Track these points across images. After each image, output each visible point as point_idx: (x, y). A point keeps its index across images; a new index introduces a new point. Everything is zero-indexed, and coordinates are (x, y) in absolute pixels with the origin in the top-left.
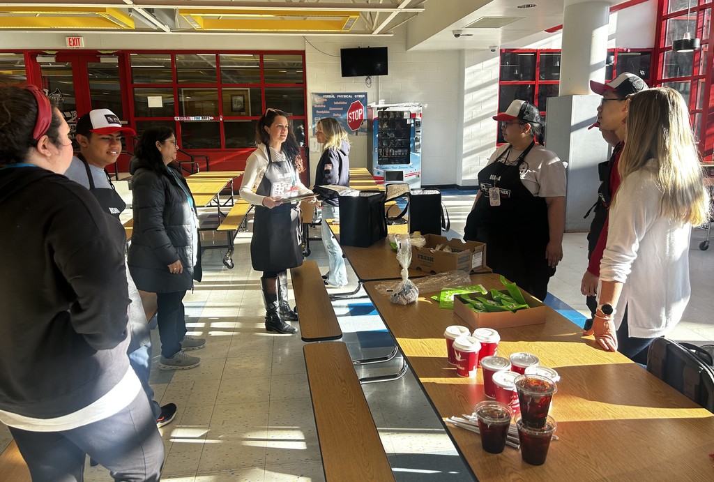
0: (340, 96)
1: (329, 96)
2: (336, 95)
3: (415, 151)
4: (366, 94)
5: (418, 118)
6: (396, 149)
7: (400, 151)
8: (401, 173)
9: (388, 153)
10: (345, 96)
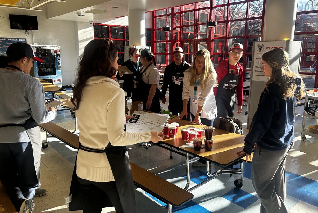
0: (10, 40)
1: (3, 39)
2: (7, 39)
3: (59, 69)
4: (26, 39)
5: (59, 53)
6: (47, 68)
7: (49, 69)
8: (52, 80)
9: (43, 70)
10: (13, 40)
